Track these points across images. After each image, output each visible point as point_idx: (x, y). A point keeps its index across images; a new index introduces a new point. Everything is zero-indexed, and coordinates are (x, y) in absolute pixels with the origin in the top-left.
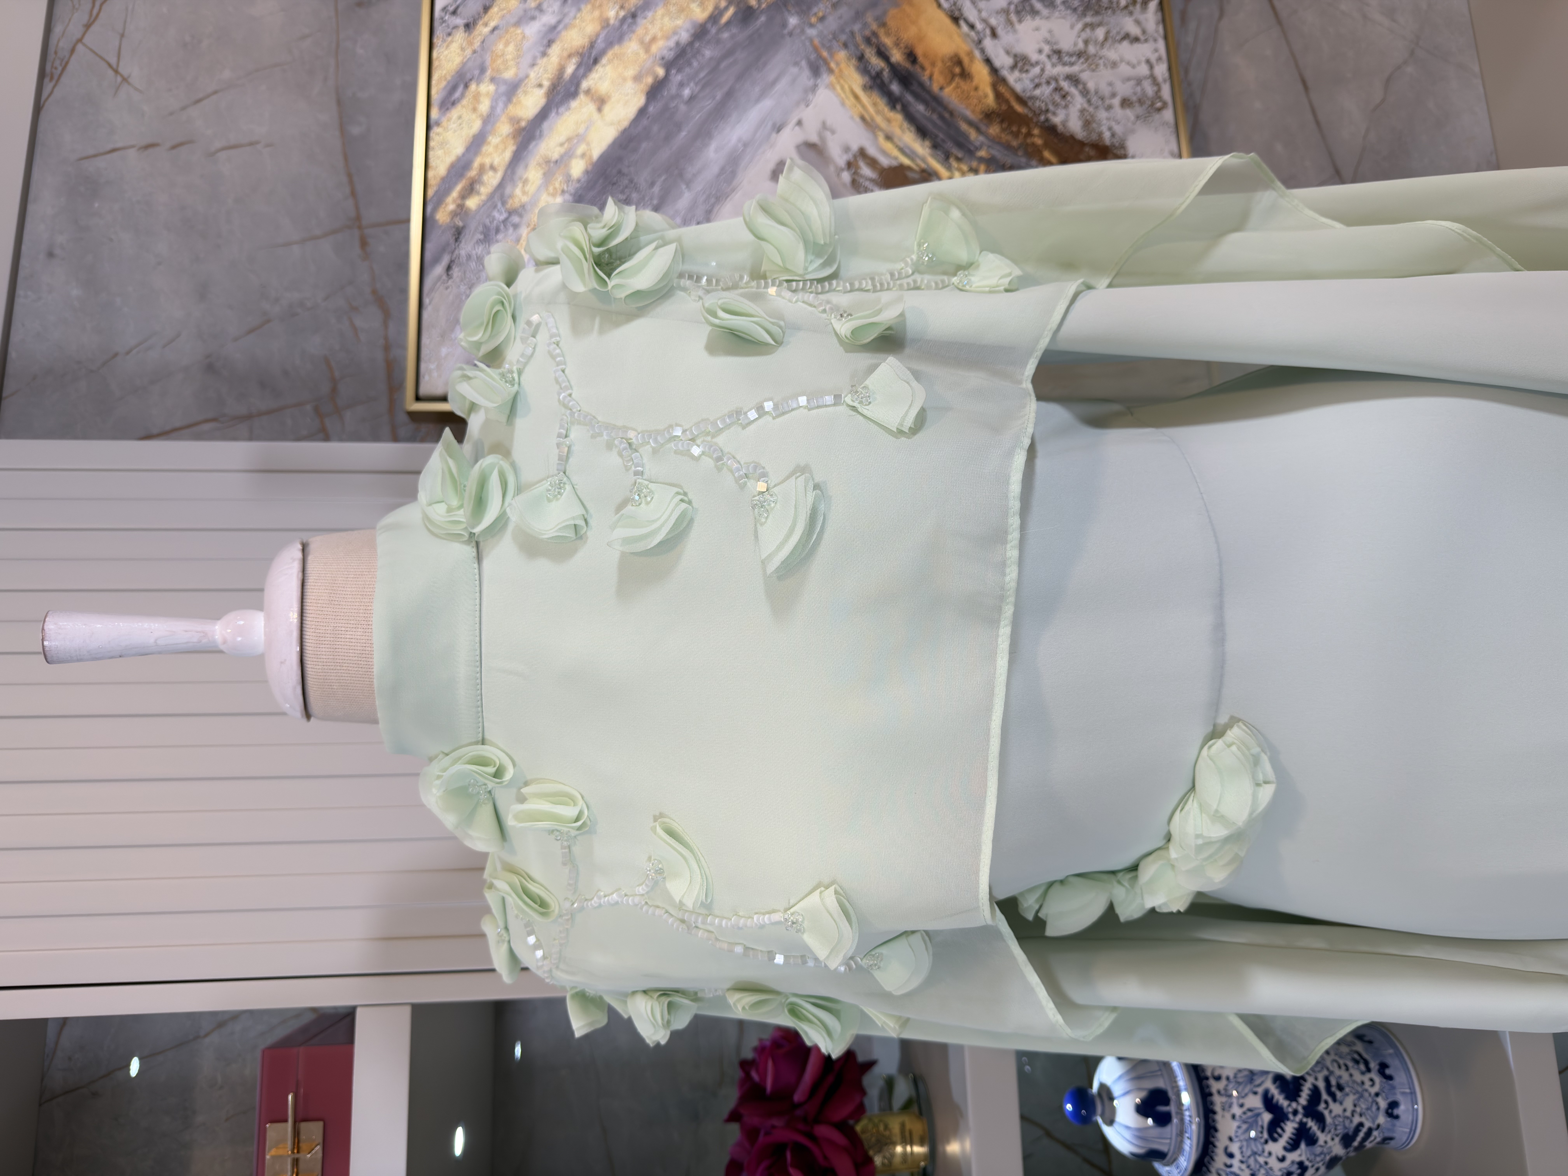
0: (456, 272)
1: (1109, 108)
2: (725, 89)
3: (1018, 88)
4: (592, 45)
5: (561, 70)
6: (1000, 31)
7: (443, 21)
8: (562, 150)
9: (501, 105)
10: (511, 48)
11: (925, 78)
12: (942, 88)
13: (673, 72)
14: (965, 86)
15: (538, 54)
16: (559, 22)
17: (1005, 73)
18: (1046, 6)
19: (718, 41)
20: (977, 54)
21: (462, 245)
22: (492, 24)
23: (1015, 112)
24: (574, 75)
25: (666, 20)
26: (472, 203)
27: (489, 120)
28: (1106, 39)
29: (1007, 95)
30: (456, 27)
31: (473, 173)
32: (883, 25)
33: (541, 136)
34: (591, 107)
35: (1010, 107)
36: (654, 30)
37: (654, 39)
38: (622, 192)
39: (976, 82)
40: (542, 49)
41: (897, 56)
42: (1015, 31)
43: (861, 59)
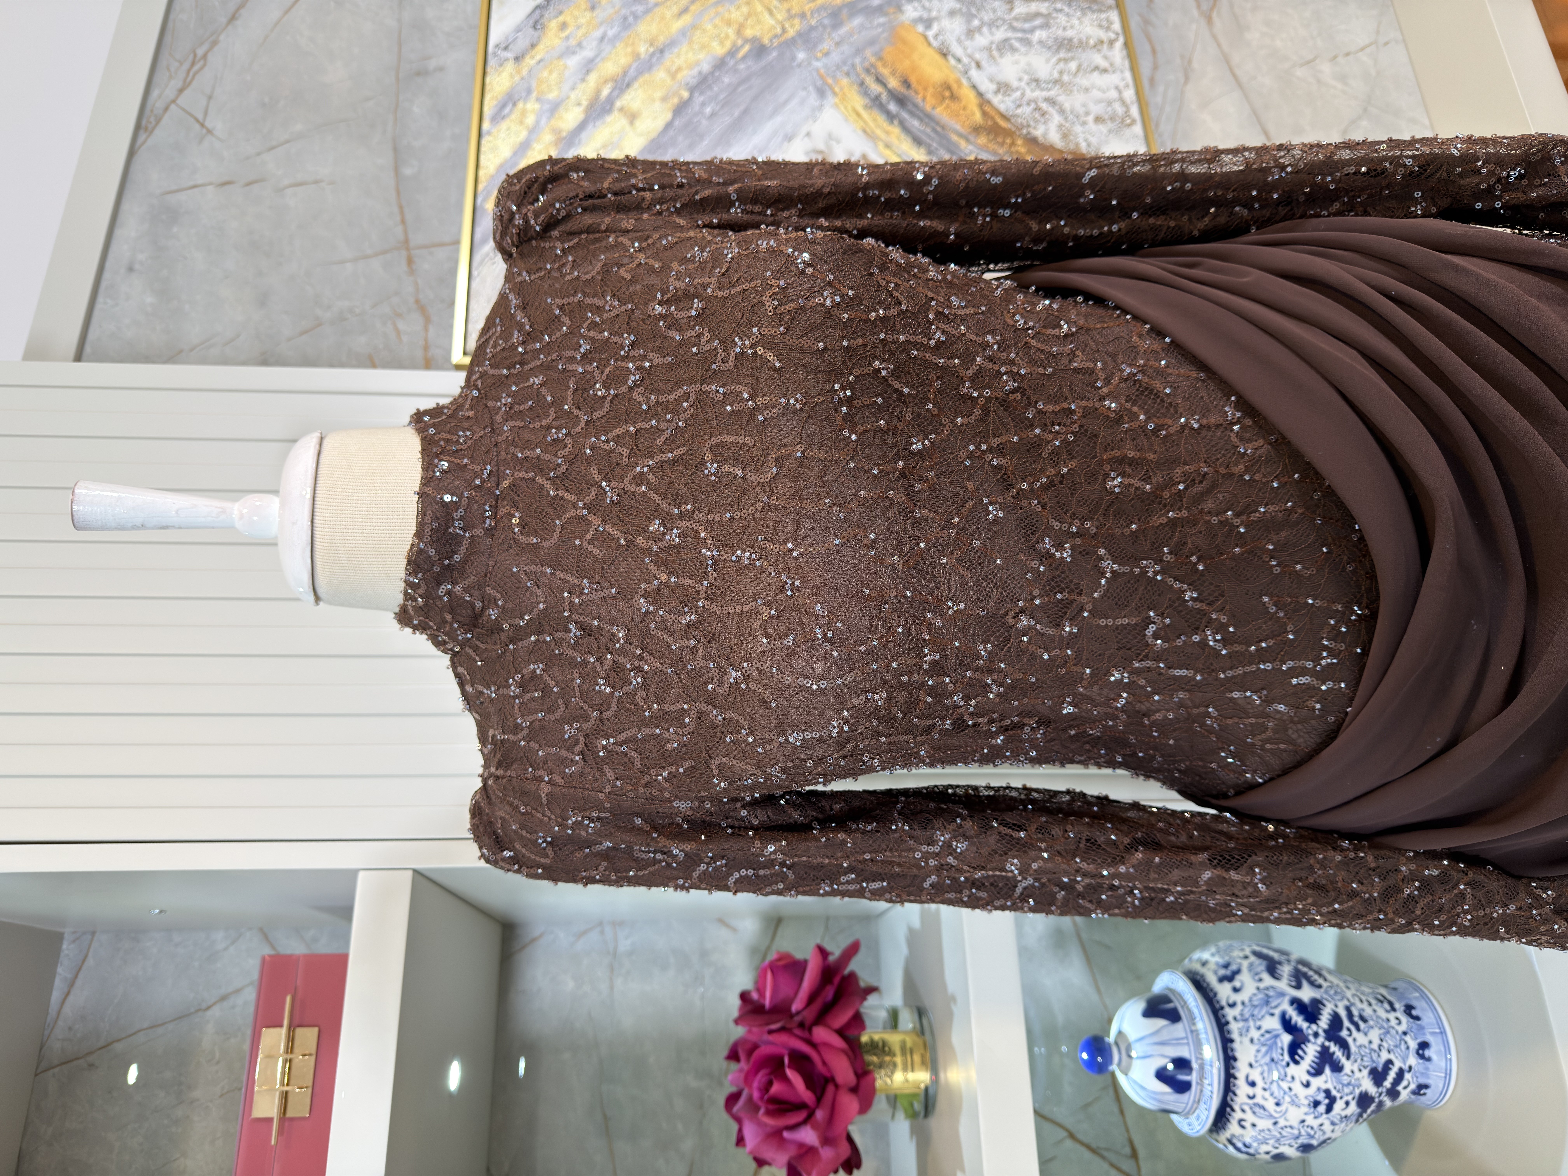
1: (1084, 123)
2: (743, 107)
3: (1002, 108)
4: (625, 73)
5: (598, 93)
6: (984, 63)
7: (495, 54)
9: (544, 119)
10: (554, 76)
11: (919, 100)
12: (934, 108)
13: (696, 94)
14: (954, 106)
15: (578, 80)
16: (596, 56)
17: (990, 96)
18: (1024, 45)
19: (735, 71)
20: (964, 81)
22: (538, 57)
23: (999, 126)
24: (609, 97)
25: (690, 55)
27: (532, 131)
28: (1078, 70)
29: (993, 113)
30: (507, 60)
32: (880, 59)
33: (580, 142)
34: (623, 122)
35: (996, 123)
36: (679, 62)
37: (679, 69)
39: (964, 103)
40: (581, 76)
41: (893, 83)
42: (997, 64)
43: (862, 84)
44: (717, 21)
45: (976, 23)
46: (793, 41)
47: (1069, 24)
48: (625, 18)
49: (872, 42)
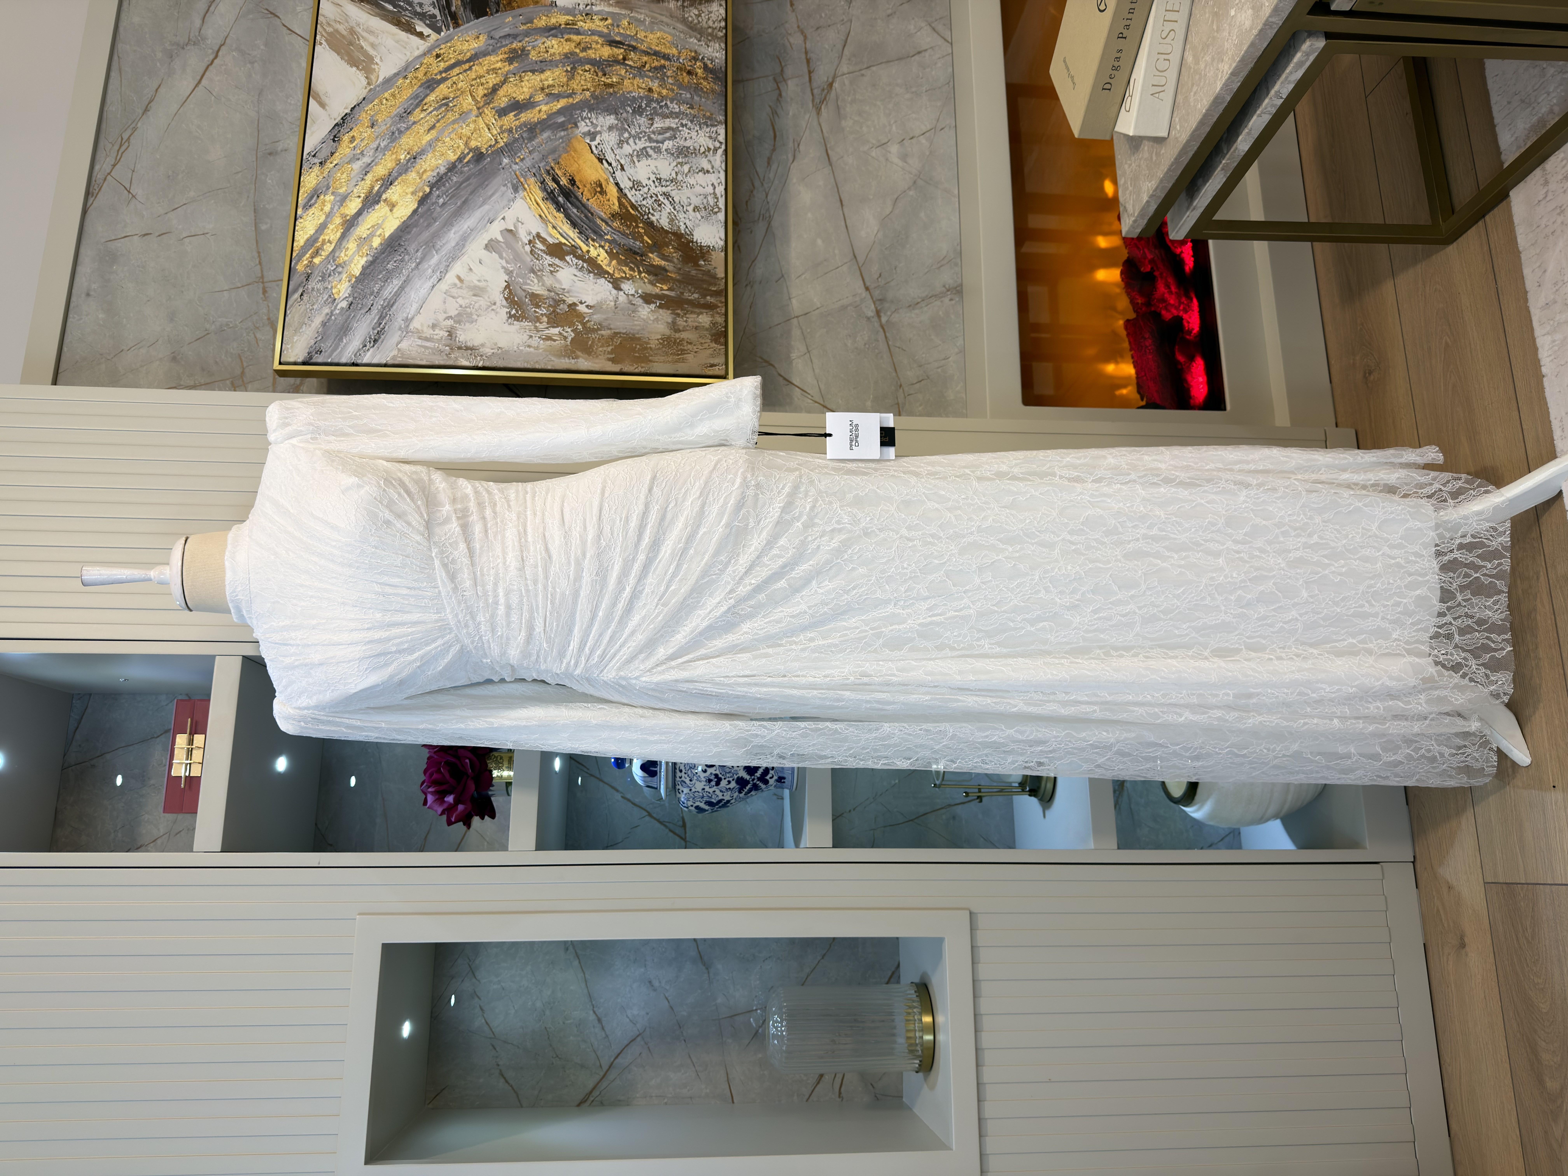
0: (305, 297)
1: (686, 212)
2: (463, 199)
3: (634, 200)
4: (390, 174)
5: (372, 187)
6: (626, 167)
7: (308, 160)
8: (369, 232)
9: (337, 207)
10: (344, 176)
11: (579, 194)
12: (588, 200)
13: (435, 189)
14: (602, 198)
15: (359, 179)
16: (373, 161)
17: (626, 191)
18: (655, 152)
19: (461, 173)
20: (611, 180)
21: (310, 283)
22: (335, 162)
23: (630, 213)
24: (378, 191)
25: (433, 160)
26: (317, 260)
27: (329, 216)
28: (689, 171)
29: (626, 204)
30: (315, 163)
31: (318, 244)
32: (558, 163)
33: (357, 224)
34: (387, 209)
35: (627, 211)
36: (425, 166)
37: (425, 171)
38: (400, 255)
39: (608, 196)
40: (362, 176)
41: (564, 181)
42: (635, 166)
43: (543, 182)
44: (453, 136)
45: (626, 135)
46: (501, 150)
47: (689, 135)
48: (393, 133)
49: (554, 151)
